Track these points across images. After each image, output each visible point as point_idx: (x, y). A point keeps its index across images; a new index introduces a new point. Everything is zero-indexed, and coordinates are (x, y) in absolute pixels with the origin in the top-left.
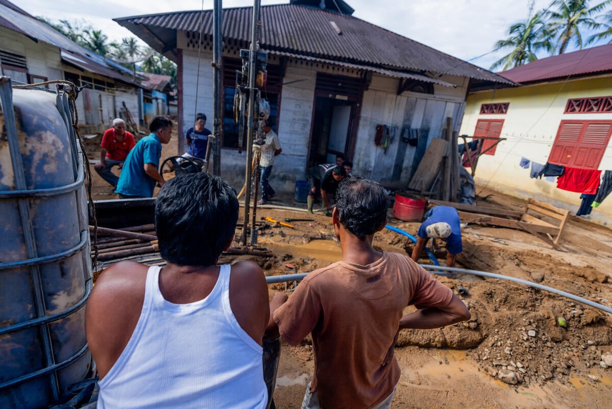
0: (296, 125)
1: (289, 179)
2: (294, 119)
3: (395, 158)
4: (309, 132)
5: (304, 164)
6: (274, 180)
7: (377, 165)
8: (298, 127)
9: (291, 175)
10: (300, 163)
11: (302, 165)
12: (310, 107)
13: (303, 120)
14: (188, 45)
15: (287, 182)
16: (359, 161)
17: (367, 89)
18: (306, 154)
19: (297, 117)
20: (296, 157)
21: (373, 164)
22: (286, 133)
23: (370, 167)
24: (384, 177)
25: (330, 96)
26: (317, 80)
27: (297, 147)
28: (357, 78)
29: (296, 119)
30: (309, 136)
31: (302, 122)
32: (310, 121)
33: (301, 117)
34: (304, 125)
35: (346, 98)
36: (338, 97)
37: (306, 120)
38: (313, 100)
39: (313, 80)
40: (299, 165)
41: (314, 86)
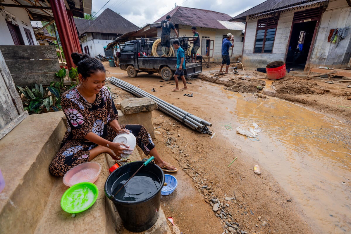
2: (281, 37)
3: (346, 49)
4: (288, 42)
7: (330, 54)
8: (283, 40)
11: (283, 58)
12: (289, 30)
13: (285, 37)
14: (249, 20)
16: (317, 53)
17: (325, 11)
20: (280, 54)
21: (327, 54)
22: (277, 44)
23: (324, 56)
24: (336, 61)
25: (301, 21)
26: (294, 16)
27: (281, 50)
28: (318, 7)
29: (283, 36)
30: (287, 43)
31: (285, 38)
32: (289, 36)
33: (284, 35)
34: (286, 39)
35: (310, 20)
36: (305, 21)
37: (287, 36)
38: (291, 26)
39: (292, 17)
40: (281, 58)
41: (292, 20)
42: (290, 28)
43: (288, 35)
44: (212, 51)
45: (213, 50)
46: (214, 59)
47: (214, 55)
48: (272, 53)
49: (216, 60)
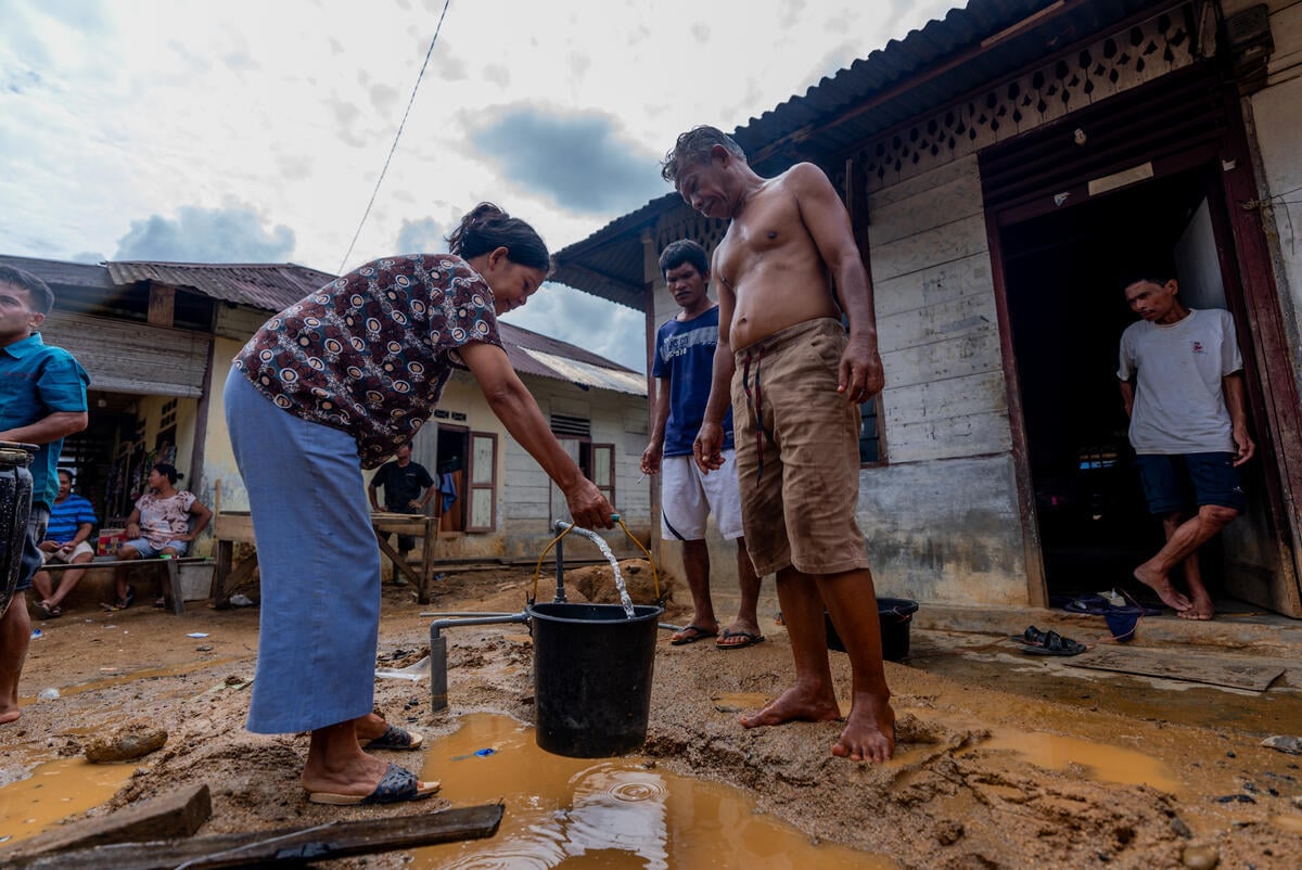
0: (940, 351)
1: (955, 557)
2: (929, 332)
4: (998, 358)
5: (1009, 486)
6: (895, 562)
8: (948, 355)
9: (957, 539)
10: (990, 483)
11: (998, 494)
12: (979, 273)
13: (960, 325)
15: (949, 567)
17: (1261, 82)
18: (1009, 445)
19: (937, 325)
20: (964, 465)
25: (1059, 198)
26: (983, 177)
27: (961, 427)
28: (1172, 72)
29: (937, 329)
30: (1000, 374)
31: (962, 333)
32: (994, 319)
33: (952, 318)
34: (972, 341)
35: (1145, 171)
36: (1096, 187)
37: (974, 321)
38: (985, 244)
39: (972, 183)
40: (980, 497)
41: (980, 201)
42: (985, 262)
43: (979, 311)
44: (488, 492)
45: (491, 486)
46: (506, 545)
47: (500, 520)
48: (887, 465)
49: (521, 546)
